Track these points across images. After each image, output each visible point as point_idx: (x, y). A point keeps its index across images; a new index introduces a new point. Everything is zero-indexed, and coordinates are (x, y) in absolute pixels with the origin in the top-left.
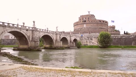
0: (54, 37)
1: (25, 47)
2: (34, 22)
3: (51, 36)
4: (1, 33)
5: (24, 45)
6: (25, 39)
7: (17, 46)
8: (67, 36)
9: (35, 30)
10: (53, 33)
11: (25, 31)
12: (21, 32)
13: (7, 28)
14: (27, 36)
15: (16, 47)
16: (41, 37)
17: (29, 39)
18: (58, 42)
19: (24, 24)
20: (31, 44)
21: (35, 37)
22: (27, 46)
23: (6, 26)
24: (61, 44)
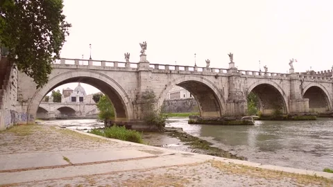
0: (284, 89)
1: (215, 115)
2: (231, 56)
3: (276, 87)
4: (164, 87)
5: (212, 111)
6: (213, 98)
7: (195, 113)
8: (323, 84)
9: (236, 74)
10: (281, 77)
11: (212, 79)
12: (204, 82)
13: (175, 77)
14: (217, 89)
15: (195, 117)
16: (250, 90)
17: (222, 96)
18: (298, 101)
19: (208, 62)
20: (227, 108)
21: (236, 92)
22: (219, 112)
23: (172, 72)
24: (305, 106)
